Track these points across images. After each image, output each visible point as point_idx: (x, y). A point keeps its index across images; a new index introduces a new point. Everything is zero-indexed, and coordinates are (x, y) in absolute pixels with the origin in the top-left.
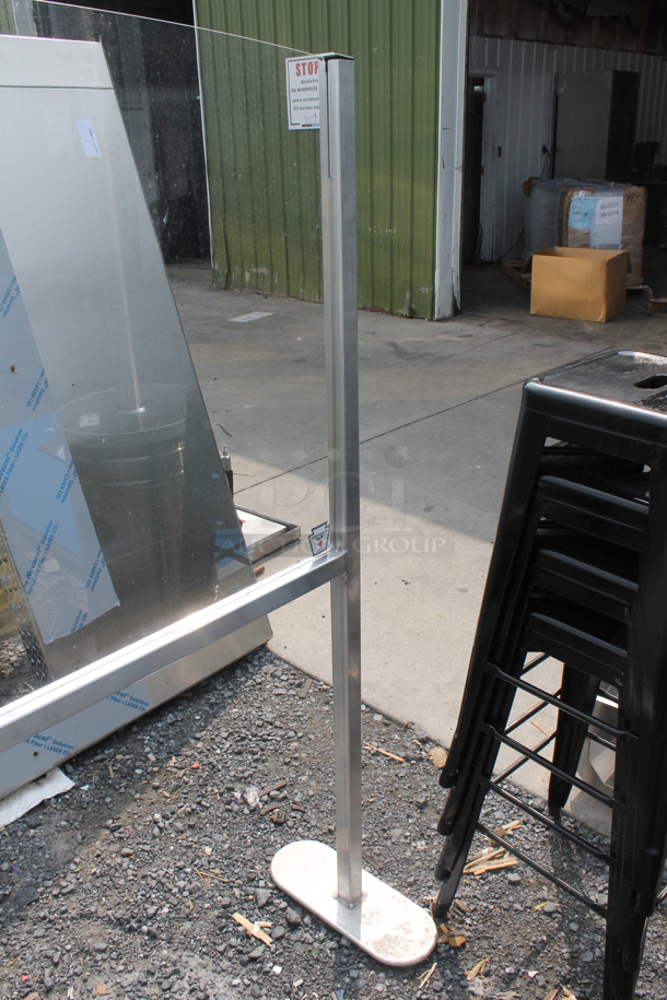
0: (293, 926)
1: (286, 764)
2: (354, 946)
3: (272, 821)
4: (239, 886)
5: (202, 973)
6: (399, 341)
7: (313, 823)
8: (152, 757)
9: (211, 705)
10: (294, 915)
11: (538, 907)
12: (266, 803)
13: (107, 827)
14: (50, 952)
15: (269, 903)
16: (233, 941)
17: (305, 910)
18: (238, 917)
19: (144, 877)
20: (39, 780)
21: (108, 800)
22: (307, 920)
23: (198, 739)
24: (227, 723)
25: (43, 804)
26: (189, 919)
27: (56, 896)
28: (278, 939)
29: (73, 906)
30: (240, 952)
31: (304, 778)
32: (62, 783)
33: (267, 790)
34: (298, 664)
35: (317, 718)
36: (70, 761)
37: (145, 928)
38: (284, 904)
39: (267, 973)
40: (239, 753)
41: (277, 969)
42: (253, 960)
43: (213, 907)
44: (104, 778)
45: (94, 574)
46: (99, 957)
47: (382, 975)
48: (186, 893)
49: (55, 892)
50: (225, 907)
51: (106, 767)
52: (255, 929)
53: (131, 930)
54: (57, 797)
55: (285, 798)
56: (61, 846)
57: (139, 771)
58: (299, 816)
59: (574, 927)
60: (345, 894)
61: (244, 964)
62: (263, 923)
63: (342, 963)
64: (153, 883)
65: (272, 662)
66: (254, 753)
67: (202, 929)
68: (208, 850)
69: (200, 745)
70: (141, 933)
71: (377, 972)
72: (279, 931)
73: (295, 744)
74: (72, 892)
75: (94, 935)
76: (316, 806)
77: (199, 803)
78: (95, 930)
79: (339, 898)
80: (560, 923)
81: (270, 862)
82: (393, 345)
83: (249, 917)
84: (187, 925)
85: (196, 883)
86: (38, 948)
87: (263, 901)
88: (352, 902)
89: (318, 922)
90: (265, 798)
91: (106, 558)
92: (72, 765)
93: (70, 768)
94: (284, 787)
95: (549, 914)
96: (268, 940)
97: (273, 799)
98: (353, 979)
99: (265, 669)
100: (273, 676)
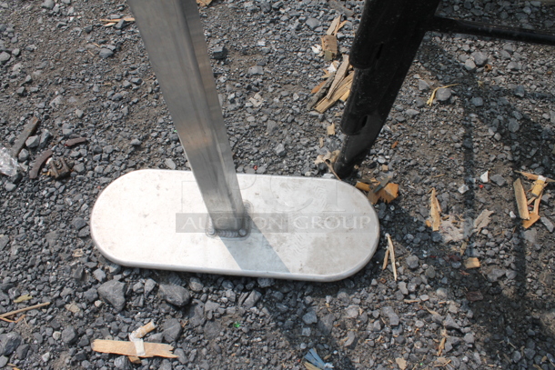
0: (186, 308)
1: (22, 95)
2: (280, 283)
3: (52, 178)
4: (71, 298)
7: (108, 149)
10: (175, 292)
11: (431, 100)
12: (29, 159)
15: (129, 296)
17: (184, 276)
18: (103, 345)
22: (195, 285)
28: (179, 338)
31: (57, 100)
33: (19, 143)
35: (25, 22)
38: (150, 284)
43: (56, 354)
47: (342, 295)
50: (73, 343)
52: (137, 347)
55: (50, 138)
58: (83, 151)
59: (478, 101)
62: (141, 330)
63: (284, 314)
71: (334, 294)
72: (172, 327)
73: (17, 67)
76: (97, 126)
80: (463, 104)
81: (89, 236)
83: (117, 333)
87: (119, 300)
90: (24, 154)
94: (38, 125)
95: (447, 102)
96: (164, 350)
97: (34, 149)
98: (314, 325)
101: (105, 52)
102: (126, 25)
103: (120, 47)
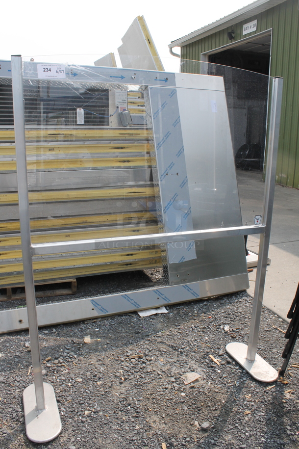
0: (228, 363)
1: (242, 324)
2: (248, 373)
3: (231, 336)
4: (214, 349)
5: (194, 365)
7: (245, 340)
8: (196, 312)
9: (221, 304)
10: (229, 360)
12: (231, 331)
13: (175, 325)
14: (149, 348)
15: (222, 355)
16: (207, 361)
17: (234, 360)
18: (210, 356)
19: (183, 339)
20: (157, 308)
21: (178, 318)
22: (234, 363)
23: (213, 311)
24: (225, 309)
25: (156, 314)
26: (194, 352)
27: (154, 336)
28: (222, 365)
29: (159, 340)
30: (208, 364)
31: (247, 329)
32: (164, 311)
33: (232, 328)
36: (168, 306)
37: (180, 350)
38: (227, 357)
39: (215, 371)
40: (226, 317)
41: (219, 371)
42: (212, 367)
43: (203, 352)
44: (178, 313)
46: (163, 353)
48: (195, 346)
49: (154, 335)
50: (207, 352)
51: (180, 311)
52: (215, 360)
53: (175, 350)
54: (162, 314)
55: (238, 332)
56: (159, 326)
57: (190, 314)
58: (241, 337)
60: (249, 358)
61: (209, 367)
62: (219, 359)
63: (241, 376)
64: (186, 341)
65: (247, 297)
66: (231, 318)
67: (198, 356)
68: (207, 338)
69: (213, 313)
70: (178, 351)
71: (253, 381)
72: (223, 363)
73: (247, 320)
74: (160, 336)
75: (163, 348)
77: (208, 326)
78: (164, 347)
79: (247, 359)
83: (214, 357)
84: (193, 354)
85: (200, 344)
86: (145, 346)
88: (251, 361)
89: (237, 364)
90: (231, 330)
92: (170, 307)
93: (168, 308)
94: (239, 329)
96: (219, 364)
97: (233, 331)
98: (244, 381)
99: (243, 298)
100: (246, 300)
101: (266, 329)
103: (270, 331)
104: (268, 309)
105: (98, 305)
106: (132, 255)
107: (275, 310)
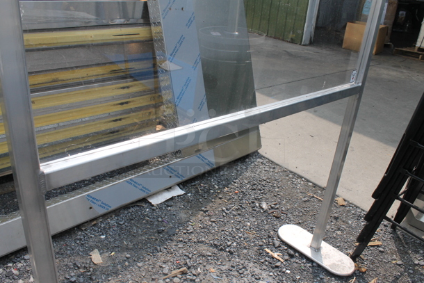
1: (275, 196)
2: (319, 266)
3: (274, 216)
4: (265, 239)
5: (255, 269)
6: (289, 50)
7: (292, 219)
8: (217, 187)
9: (237, 171)
10: (292, 252)
11: (394, 262)
12: (270, 209)
13: (203, 211)
14: (187, 254)
15: (279, 247)
16: (267, 259)
17: (296, 251)
18: (267, 250)
19: (222, 231)
20: (169, 189)
21: (201, 200)
22: (297, 254)
23: (235, 182)
24: (246, 178)
25: (172, 198)
26: (245, 248)
27: (185, 233)
28: (286, 260)
29: (193, 237)
30: (271, 263)
31: (284, 202)
32: (178, 192)
33: (270, 204)
34: (273, 160)
35: (284, 181)
36: (181, 183)
37: (227, 250)
38: (286, 248)
39: (284, 272)
40: (254, 189)
41: (288, 271)
42: (277, 267)
43: (255, 245)
44: (198, 192)
45: (202, 103)
46: (209, 258)
47: (333, 279)
48: (242, 239)
49: (184, 232)
50: (260, 246)
51: (197, 188)
52: (275, 255)
53: (221, 250)
54: (178, 196)
55: (278, 208)
56: (183, 215)
57: (212, 191)
58: (285, 216)
59: (411, 271)
60: (314, 246)
61: (273, 268)
62: (278, 253)
63: (315, 273)
64: (228, 233)
65: (261, 158)
66: (261, 190)
67: (252, 253)
68: (249, 224)
69: (236, 184)
70: (226, 251)
71: (331, 277)
72: (286, 257)
73: (277, 190)
74: (192, 232)
75: (204, 249)
76: (291, 213)
77: (241, 206)
78: (206, 248)
79: (311, 247)
80: (405, 269)
81: (277, 232)
82: (286, 51)
83: (272, 251)
84: (245, 251)
85: (246, 235)
86: (181, 252)
87: (277, 245)
88: (317, 250)
89: (302, 255)
90: (269, 207)
91: (207, 98)
92: (182, 185)
93: (181, 186)
94: (276, 204)
95: (399, 265)
96: (282, 260)
97: (272, 208)
98: (321, 279)
99: (258, 160)
100: (262, 163)
101: (303, 199)
102: (313, 197)
103: (308, 201)
104: (291, 172)
105: (97, 200)
106: (120, 120)
107: (298, 171)
